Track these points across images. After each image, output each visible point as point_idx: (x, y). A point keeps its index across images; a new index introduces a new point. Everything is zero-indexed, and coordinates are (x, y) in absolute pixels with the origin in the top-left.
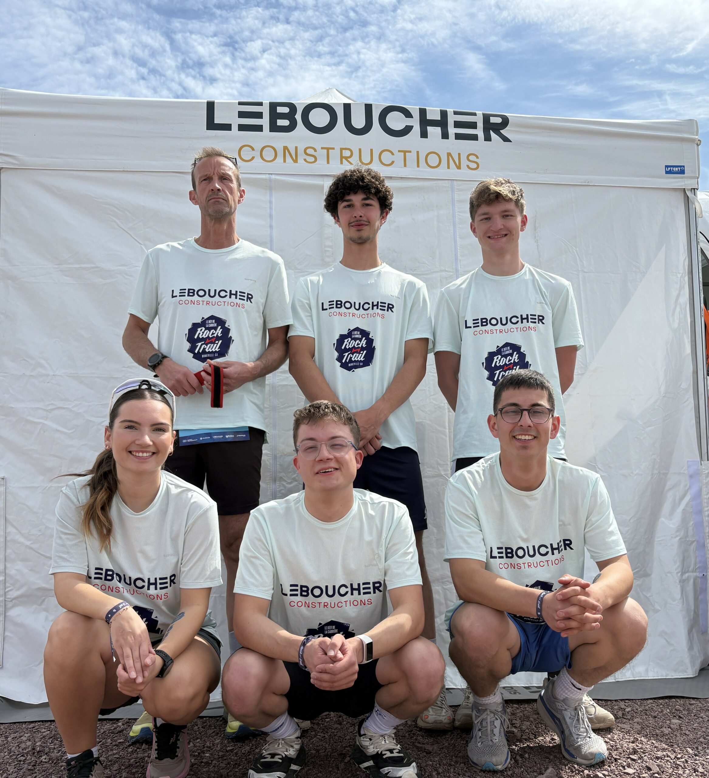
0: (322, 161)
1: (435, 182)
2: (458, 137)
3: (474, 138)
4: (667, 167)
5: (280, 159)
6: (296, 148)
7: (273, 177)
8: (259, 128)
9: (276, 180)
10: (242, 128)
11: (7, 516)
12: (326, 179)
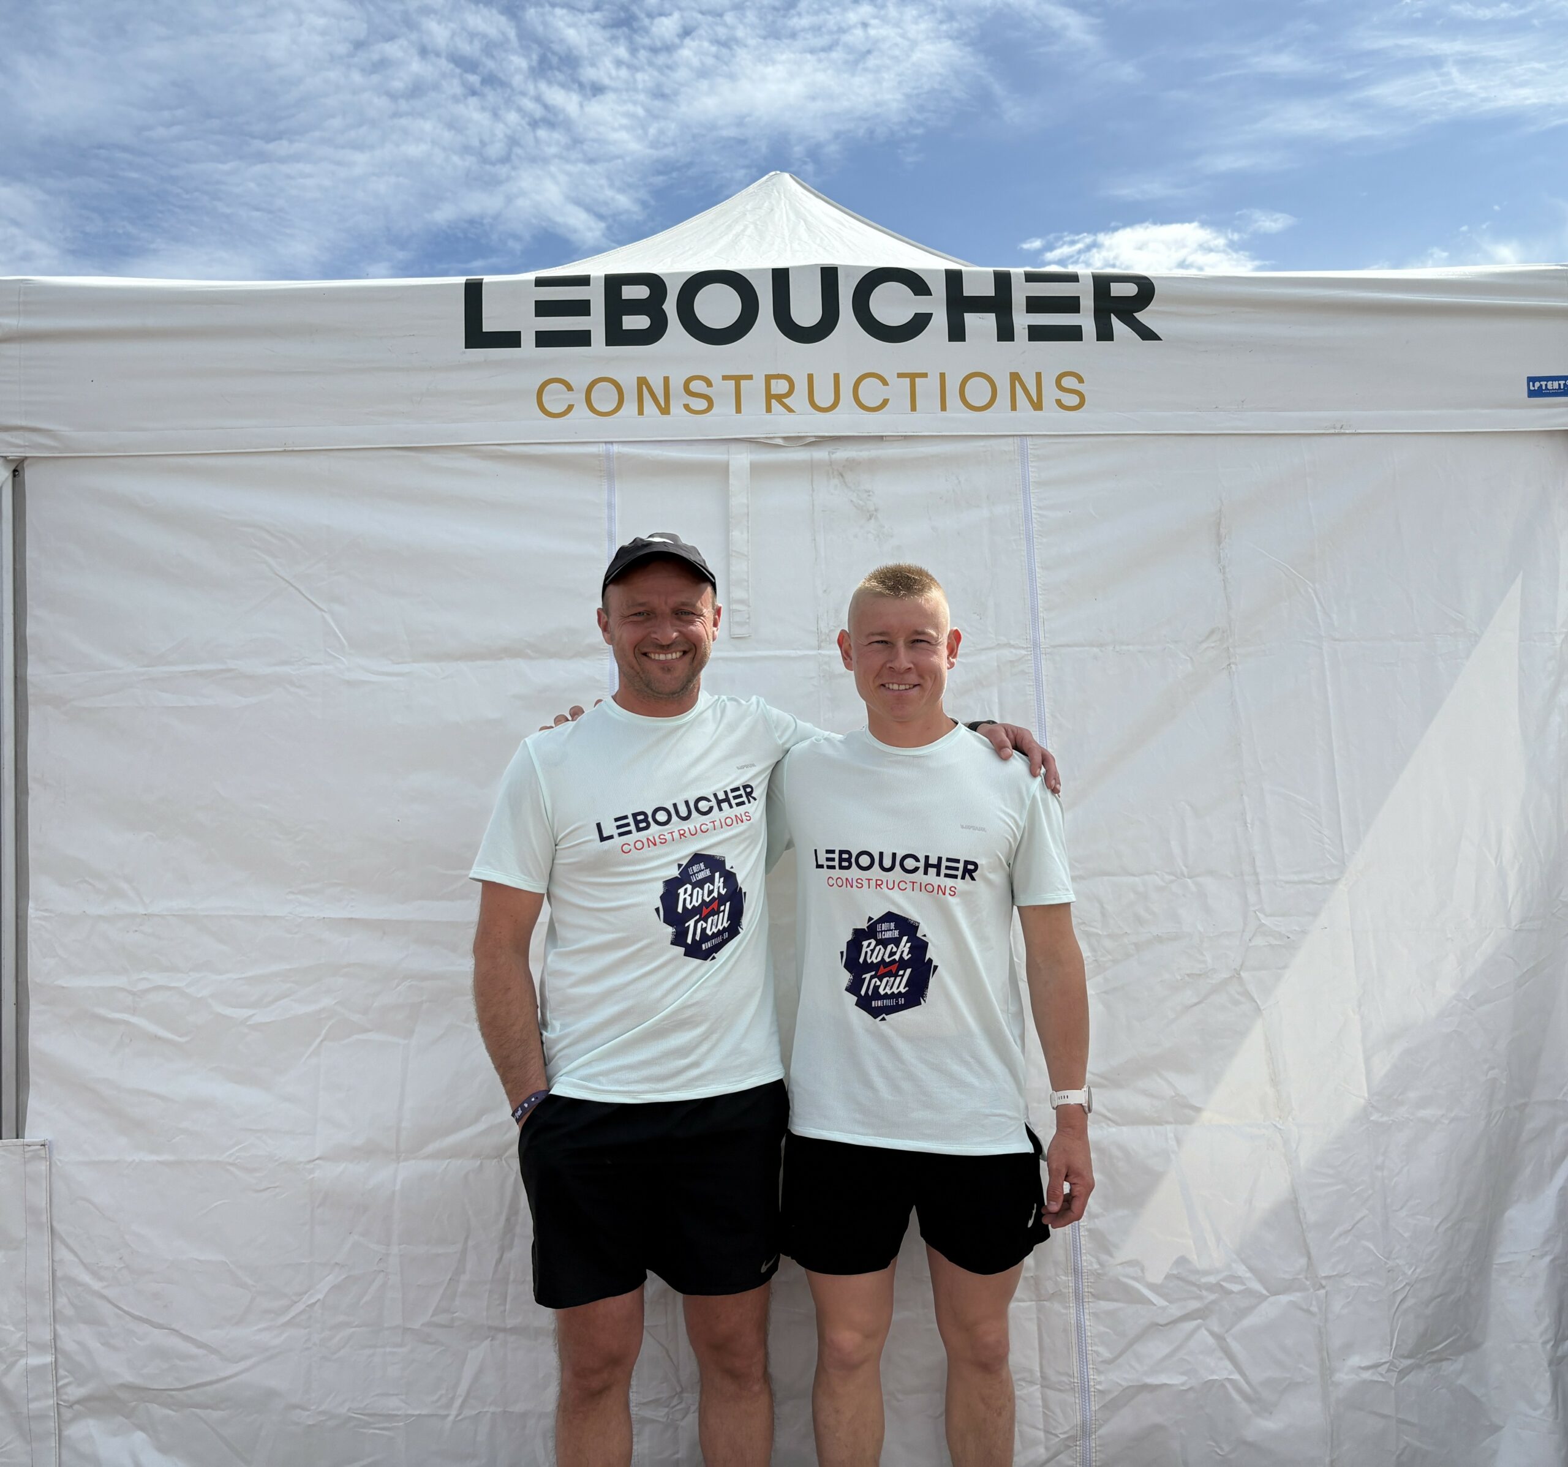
0: (724, 408)
1: (982, 443)
2: (1037, 334)
3: (1073, 334)
4: (1531, 380)
5: (630, 408)
6: (666, 380)
7: (616, 448)
8: (582, 338)
9: (621, 457)
10: (545, 339)
11: (55, 1224)
12: (733, 447)
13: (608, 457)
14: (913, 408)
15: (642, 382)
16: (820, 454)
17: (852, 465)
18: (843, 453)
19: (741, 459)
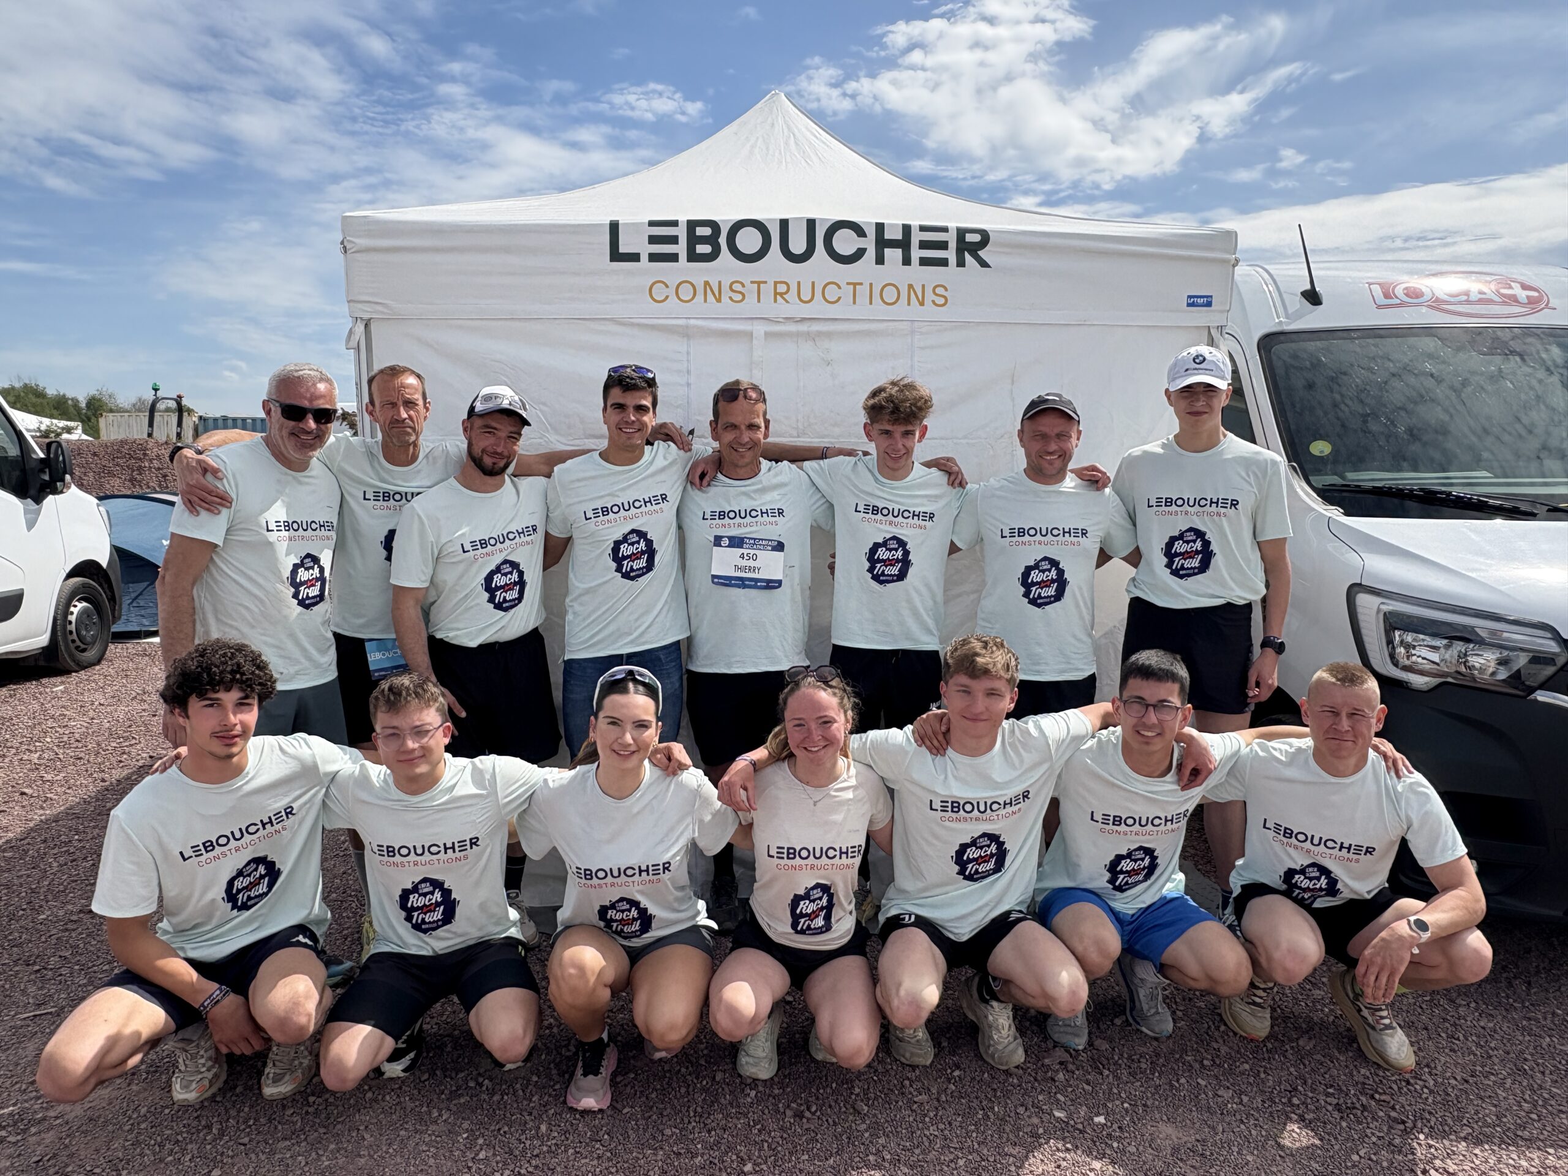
0: (752, 298)
1: (891, 324)
2: (924, 262)
3: (944, 262)
4: (1190, 297)
5: (700, 297)
6: (720, 283)
7: (692, 322)
8: (673, 258)
9: (695, 326)
10: (654, 258)
12: (755, 322)
13: (687, 327)
14: (854, 303)
15: (707, 283)
16: (803, 327)
17: (820, 334)
18: (816, 327)
19: (759, 329)
